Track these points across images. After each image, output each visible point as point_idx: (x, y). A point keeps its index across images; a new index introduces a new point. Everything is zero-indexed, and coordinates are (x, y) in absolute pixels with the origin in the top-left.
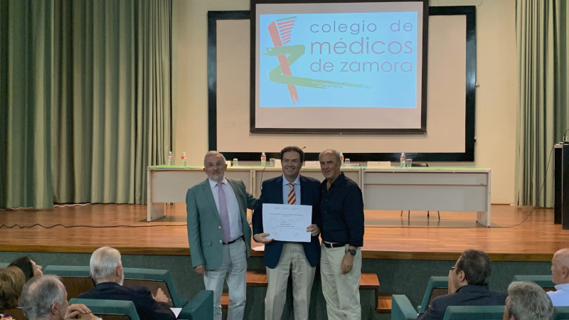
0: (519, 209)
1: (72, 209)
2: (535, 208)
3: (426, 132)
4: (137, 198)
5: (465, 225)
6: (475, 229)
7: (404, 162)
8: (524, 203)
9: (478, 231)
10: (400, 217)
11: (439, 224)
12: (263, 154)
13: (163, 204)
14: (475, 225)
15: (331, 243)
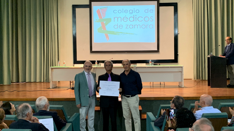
0: (195, 81)
1: (18, 85)
3: (159, 51)
4: (45, 80)
5: (174, 87)
7: (151, 63)
8: (197, 79)
9: (179, 89)
10: (150, 85)
11: (164, 87)
12: (96, 61)
13: (56, 82)
14: (178, 87)
15: (130, 96)
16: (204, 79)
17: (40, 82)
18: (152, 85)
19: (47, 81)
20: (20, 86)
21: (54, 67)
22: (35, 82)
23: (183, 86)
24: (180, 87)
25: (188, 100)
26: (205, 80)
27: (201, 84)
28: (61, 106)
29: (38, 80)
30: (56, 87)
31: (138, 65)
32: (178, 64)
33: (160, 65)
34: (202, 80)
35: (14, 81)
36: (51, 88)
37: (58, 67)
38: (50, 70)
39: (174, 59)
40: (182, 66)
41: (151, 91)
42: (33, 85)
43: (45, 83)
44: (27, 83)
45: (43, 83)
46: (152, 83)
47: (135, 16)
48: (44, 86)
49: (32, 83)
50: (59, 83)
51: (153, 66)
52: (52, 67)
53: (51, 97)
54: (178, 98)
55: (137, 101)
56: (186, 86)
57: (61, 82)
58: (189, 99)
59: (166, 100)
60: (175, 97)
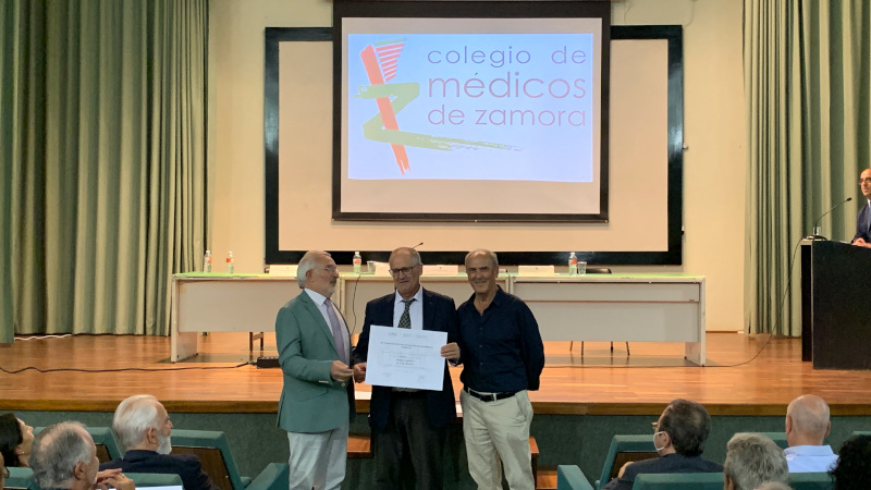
0: (751, 339)
1: (43, 343)
2: (775, 338)
3: (607, 219)
4: (149, 325)
5: (666, 363)
6: (682, 370)
7: (575, 266)
8: (759, 330)
9: (687, 373)
10: (569, 352)
11: (628, 362)
12: (357, 254)
13: (195, 334)
14: (682, 363)
15: (495, 395)
16: (786, 333)
17: (132, 334)
18: (577, 353)
19: (158, 333)
20: (51, 350)
21: (188, 274)
22: (110, 334)
23: (703, 362)
24: (689, 363)
25: (724, 419)
26: (790, 337)
27: (774, 351)
28: (215, 434)
29: (121, 328)
30: (193, 357)
31: (526, 272)
32: (682, 271)
33: (610, 272)
34: (780, 337)
35: (27, 330)
36: (174, 359)
37: (206, 274)
38: (171, 286)
39: (666, 249)
40: (698, 278)
41: (574, 379)
42: (99, 343)
43: (149, 340)
44: (76, 339)
45: (140, 340)
46: (577, 346)
47: (513, 78)
48: (145, 350)
49: (97, 339)
50: (204, 341)
51: (584, 276)
52: (178, 274)
53: (173, 397)
54: (684, 408)
55: (521, 417)
56: (716, 360)
57: (213, 337)
58: (726, 412)
59: (636, 416)
60: (671, 406)
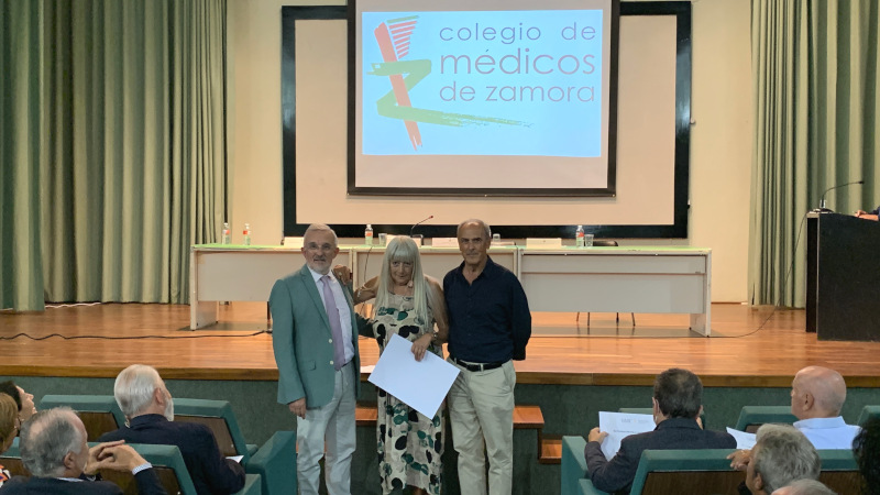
0: (754, 310)
1: (73, 311)
2: (777, 309)
3: (615, 193)
4: (174, 295)
5: (673, 334)
6: (688, 340)
7: (581, 239)
8: (762, 302)
9: (691, 343)
10: (575, 323)
11: (633, 332)
12: (369, 227)
13: (214, 303)
14: (687, 333)
15: (481, 364)
16: (789, 304)
17: (157, 303)
18: (583, 323)
19: (182, 302)
21: (209, 246)
22: (137, 302)
23: (708, 333)
24: (694, 334)
25: (730, 390)
26: (793, 308)
27: (776, 322)
28: (221, 404)
29: (147, 297)
30: (212, 326)
31: (533, 244)
32: (687, 244)
33: (616, 245)
34: (782, 307)
36: (193, 326)
37: (223, 245)
39: (672, 223)
40: (705, 250)
41: (580, 349)
42: (127, 312)
43: (175, 308)
44: (106, 308)
45: (166, 308)
46: (583, 317)
47: (523, 54)
48: (170, 318)
49: (125, 307)
50: (226, 310)
51: (591, 249)
55: (507, 388)
56: (721, 331)
57: (235, 306)
58: (733, 383)
